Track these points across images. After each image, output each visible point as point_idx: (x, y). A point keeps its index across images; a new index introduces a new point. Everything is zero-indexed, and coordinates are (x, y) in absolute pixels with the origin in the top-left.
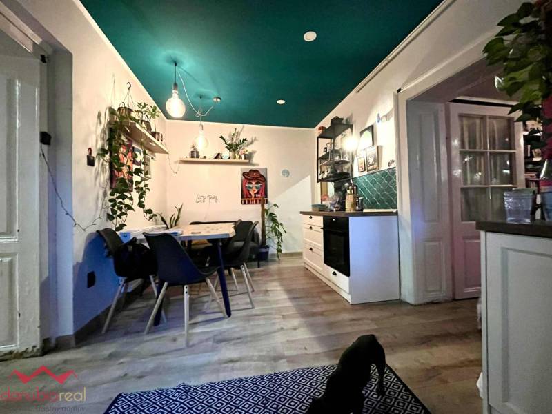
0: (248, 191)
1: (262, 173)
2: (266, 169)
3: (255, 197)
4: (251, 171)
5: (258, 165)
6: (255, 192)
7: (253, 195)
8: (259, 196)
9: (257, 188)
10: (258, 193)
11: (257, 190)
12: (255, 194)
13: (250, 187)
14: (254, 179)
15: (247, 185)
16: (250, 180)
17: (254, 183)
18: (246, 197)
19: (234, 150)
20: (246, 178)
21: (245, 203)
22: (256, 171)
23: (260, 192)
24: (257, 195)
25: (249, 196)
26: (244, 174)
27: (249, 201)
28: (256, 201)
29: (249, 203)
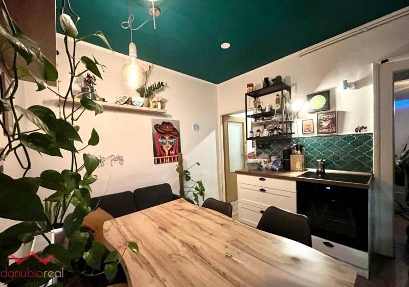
0: (162, 147)
1: (175, 127)
2: (179, 122)
3: (169, 154)
4: (164, 123)
5: (170, 116)
6: (169, 149)
7: (167, 152)
8: (173, 152)
9: (170, 143)
10: (172, 149)
11: (170, 146)
12: (169, 151)
13: (163, 143)
14: (167, 133)
15: (160, 141)
16: (163, 134)
17: (167, 138)
18: (159, 155)
19: (147, 96)
20: (158, 131)
21: (158, 162)
22: (169, 124)
23: (174, 148)
24: (171, 152)
25: (163, 153)
26: (156, 127)
27: (162, 159)
28: (170, 158)
29: (163, 162)
